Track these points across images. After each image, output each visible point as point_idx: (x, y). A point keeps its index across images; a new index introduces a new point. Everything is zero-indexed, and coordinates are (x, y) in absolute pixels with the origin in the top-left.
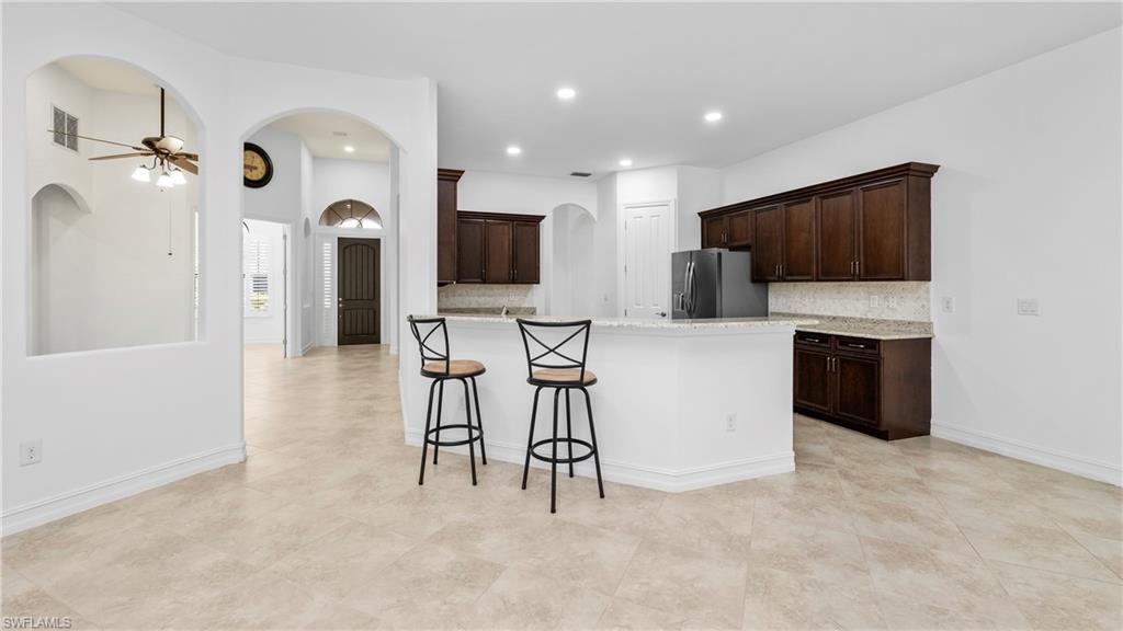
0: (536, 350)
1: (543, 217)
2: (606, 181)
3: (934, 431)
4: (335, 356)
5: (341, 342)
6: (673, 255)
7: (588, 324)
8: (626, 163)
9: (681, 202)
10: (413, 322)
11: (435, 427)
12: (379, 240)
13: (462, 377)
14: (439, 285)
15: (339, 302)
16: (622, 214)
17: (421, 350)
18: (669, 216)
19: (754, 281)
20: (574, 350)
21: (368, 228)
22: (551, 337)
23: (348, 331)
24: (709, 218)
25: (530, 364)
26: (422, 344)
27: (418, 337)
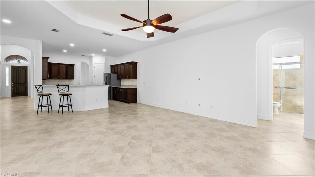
0: (60, 90)
1: (75, 65)
2: (91, 57)
3: (137, 102)
4: (11, 99)
5: (12, 96)
6: (104, 74)
7: (68, 85)
8: (93, 55)
9: (106, 64)
10: (36, 86)
11: (41, 105)
12: (27, 67)
13: (46, 95)
14: (43, 79)
15: (12, 84)
16: (94, 65)
17: (37, 91)
18: (103, 66)
19: (117, 79)
20: (66, 89)
21: (23, 63)
22: (62, 88)
23: (15, 92)
24: (112, 67)
25: (59, 92)
26: (38, 90)
27: (37, 89)
